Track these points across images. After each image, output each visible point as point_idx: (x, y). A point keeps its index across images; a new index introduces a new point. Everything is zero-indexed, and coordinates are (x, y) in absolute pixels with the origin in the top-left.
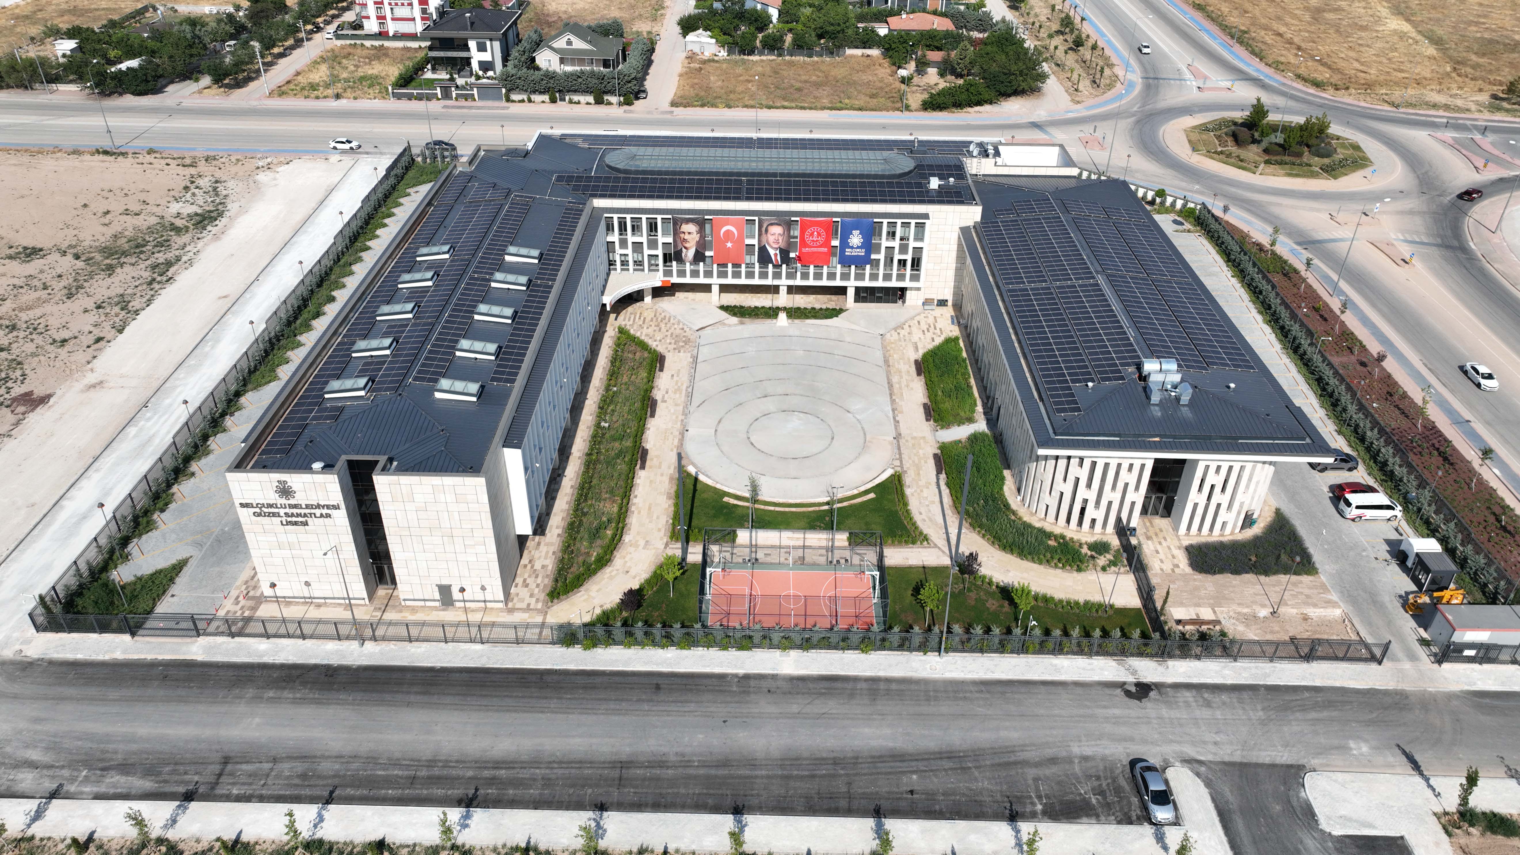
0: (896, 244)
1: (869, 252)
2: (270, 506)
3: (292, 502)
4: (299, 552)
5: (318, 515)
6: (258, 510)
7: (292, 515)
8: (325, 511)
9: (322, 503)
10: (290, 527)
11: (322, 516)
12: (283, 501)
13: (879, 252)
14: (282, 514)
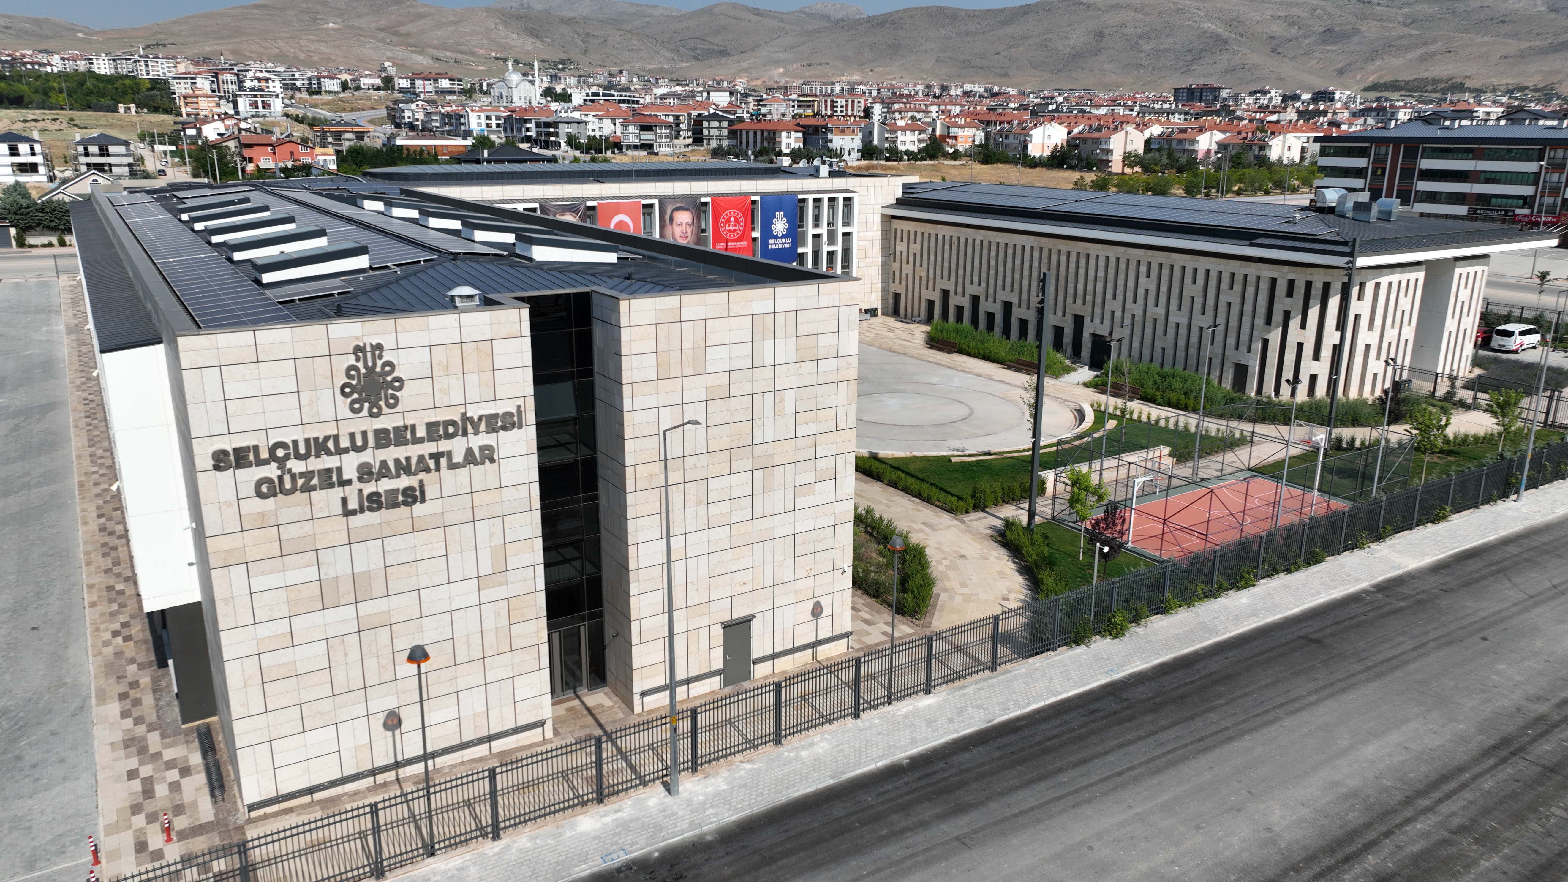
0: (823, 230)
1: (795, 245)
2: (319, 447)
3: (388, 421)
4: (382, 605)
5: (458, 458)
6: (272, 471)
7: (384, 471)
8: (476, 441)
9: (474, 412)
10: (369, 518)
11: (470, 458)
12: (365, 424)
13: (803, 245)
14: (350, 473)
